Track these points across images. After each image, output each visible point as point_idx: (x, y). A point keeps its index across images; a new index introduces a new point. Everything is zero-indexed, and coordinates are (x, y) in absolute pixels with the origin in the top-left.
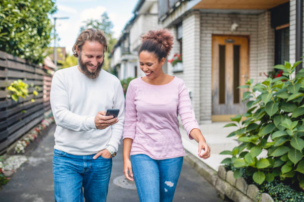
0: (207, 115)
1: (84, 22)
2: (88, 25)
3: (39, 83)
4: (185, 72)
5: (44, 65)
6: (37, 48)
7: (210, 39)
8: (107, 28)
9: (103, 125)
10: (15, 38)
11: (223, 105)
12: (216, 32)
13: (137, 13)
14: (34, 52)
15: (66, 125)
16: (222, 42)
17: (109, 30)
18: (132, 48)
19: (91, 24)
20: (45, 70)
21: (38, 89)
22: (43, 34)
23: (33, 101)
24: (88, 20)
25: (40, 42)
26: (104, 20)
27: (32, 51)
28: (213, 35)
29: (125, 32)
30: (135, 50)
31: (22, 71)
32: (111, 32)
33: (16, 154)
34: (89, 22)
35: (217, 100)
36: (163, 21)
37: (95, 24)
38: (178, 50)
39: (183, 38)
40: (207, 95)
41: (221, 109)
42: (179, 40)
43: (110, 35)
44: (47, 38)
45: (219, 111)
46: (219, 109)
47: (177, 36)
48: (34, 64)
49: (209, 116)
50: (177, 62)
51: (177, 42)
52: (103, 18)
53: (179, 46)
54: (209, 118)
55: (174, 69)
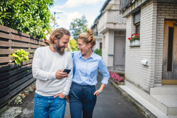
0: (158, 79)
1: (73, 20)
2: (75, 21)
4: (141, 47)
5: (45, 40)
6: (39, 27)
7: (163, 22)
9: (60, 77)
10: (18, 17)
11: (170, 72)
12: (167, 17)
13: (102, 12)
14: (36, 30)
16: (171, 25)
17: (85, 24)
18: (99, 32)
19: (76, 21)
20: (47, 43)
22: (44, 19)
25: (41, 24)
26: (83, 19)
27: (35, 29)
28: (166, 20)
29: (95, 23)
30: (101, 33)
31: (27, 43)
33: (15, 105)
34: (75, 20)
35: (166, 68)
36: (124, 11)
37: (78, 21)
38: (134, 31)
39: (141, 22)
40: (159, 64)
41: (168, 75)
42: (135, 24)
43: (86, 26)
44: (47, 22)
45: (167, 77)
46: (167, 75)
47: (134, 22)
48: (38, 39)
49: (160, 80)
50: (135, 39)
51: (134, 26)
52: (83, 18)
53: (135, 28)
54: (160, 82)
55: (131, 44)
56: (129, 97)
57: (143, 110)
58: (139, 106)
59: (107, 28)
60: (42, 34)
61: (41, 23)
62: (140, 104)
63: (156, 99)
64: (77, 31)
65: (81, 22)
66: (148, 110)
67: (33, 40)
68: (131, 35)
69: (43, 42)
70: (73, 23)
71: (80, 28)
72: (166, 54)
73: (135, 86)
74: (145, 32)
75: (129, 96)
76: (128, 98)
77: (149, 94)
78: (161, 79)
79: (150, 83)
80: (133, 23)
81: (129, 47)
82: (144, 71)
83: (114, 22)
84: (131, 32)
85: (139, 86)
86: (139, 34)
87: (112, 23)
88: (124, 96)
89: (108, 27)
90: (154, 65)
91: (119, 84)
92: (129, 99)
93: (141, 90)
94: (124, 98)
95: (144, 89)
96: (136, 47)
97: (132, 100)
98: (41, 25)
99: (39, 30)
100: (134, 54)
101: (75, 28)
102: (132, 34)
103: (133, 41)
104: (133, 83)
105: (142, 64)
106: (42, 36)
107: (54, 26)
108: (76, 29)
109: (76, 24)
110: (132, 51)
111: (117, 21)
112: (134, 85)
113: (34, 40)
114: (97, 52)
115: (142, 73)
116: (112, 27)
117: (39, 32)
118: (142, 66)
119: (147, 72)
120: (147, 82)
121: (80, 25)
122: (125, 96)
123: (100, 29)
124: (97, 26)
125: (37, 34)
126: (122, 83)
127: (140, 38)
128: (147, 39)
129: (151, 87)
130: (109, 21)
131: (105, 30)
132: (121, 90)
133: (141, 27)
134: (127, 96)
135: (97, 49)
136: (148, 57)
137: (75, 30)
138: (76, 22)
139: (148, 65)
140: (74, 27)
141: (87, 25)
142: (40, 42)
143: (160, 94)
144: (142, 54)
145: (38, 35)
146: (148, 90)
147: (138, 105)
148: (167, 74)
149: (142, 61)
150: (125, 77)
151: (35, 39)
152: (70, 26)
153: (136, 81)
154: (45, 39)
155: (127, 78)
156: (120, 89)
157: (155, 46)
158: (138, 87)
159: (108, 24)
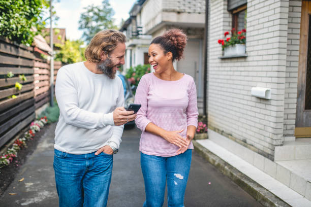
0: (289, 127)
1: (85, 8)
2: (89, 11)
3: (26, 71)
5: (34, 47)
6: (17, 15)
7: (300, 4)
8: (108, 15)
9: (122, 120)
11: (310, 112)
14: (11, 21)
15: (79, 123)
17: (109, 17)
19: (92, 10)
20: (37, 54)
21: (23, 80)
23: (14, 97)
24: (89, 6)
26: (105, 7)
27: (8, 20)
29: (131, 14)
30: (148, 32)
32: (112, 19)
34: (90, 8)
37: (96, 11)
38: (229, 26)
39: (249, 5)
40: (291, 96)
41: (307, 118)
42: (230, 11)
43: (111, 22)
44: (35, 4)
45: (304, 121)
46: (304, 118)
47: (228, 5)
48: (15, 43)
49: (292, 129)
50: (236, 42)
51: (228, 15)
52: (104, 4)
53: (230, 20)
54: (292, 132)
55: (223, 54)
56: (226, 167)
57: (266, 197)
58: (256, 188)
59: (163, 22)
60: (25, 33)
61: (21, 6)
62: (254, 182)
63: (291, 172)
64: (93, 32)
65: (102, 14)
66: (278, 198)
67: (6, 47)
68: (222, 33)
69: (27, 50)
70: (86, 14)
71: (100, 25)
72: (303, 73)
73: (236, 141)
74: (261, 26)
75: (226, 164)
76: (223, 169)
77: (273, 160)
78: (294, 126)
79: (275, 137)
80: (226, 7)
81: (219, 61)
82: (258, 110)
83: (178, 9)
84: (222, 28)
85: (244, 142)
86: (245, 31)
87: (174, 11)
88: (213, 165)
89: (165, 19)
90: (282, 98)
91: (197, 136)
92: (226, 171)
93: (250, 151)
94: (214, 170)
95: (259, 149)
96: (236, 60)
97: (234, 174)
98: (22, 10)
99: (18, 23)
100: (231, 73)
101: (89, 25)
102: (226, 32)
103: (230, 46)
104: (229, 135)
105: (253, 96)
106: (27, 38)
107: (50, 18)
108: (92, 27)
109: (92, 17)
110: (225, 67)
111: (182, 8)
112: (231, 139)
113: (8, 47)
114: (140, 71)
115: (253, 114)
116: (173, 18)
117: (19, 27)
118: (254, 99)
119: (268, 112)
120: (267, 134)
121: (100, 18)
122: (216, 163)
123: (147, 25)
124: (136, 20)
125: (14, 32)
126: (202, 135)
127: (247, 40)
128: (265, 41)
129: (276, 145)
130: (167, 8)
131: (158, 25)
132: (204, 151)
133: (248, 15)
134: (222, 164)
135: (139, 66)
136: (269, 80)
137: (90, 29)
138: (91, 14)
139: (269, 98)
140: (87, 23)
141: (114, 19)
142: (21, 51)
143: (295, 160)
144: (251, 74)
145: (16, 35)
146: (269, 152)
147: (251, 185)
148: (305, 116)
149: (253, 89)
150: (209, 123)
151: (9, 44)
152: (80, 22)
153: (237, 132)
154: (33, 44)
155: (213, 126)
156: (201, 149)
157: (284, 57)
158: (241, 144)
159: (166, 14)
